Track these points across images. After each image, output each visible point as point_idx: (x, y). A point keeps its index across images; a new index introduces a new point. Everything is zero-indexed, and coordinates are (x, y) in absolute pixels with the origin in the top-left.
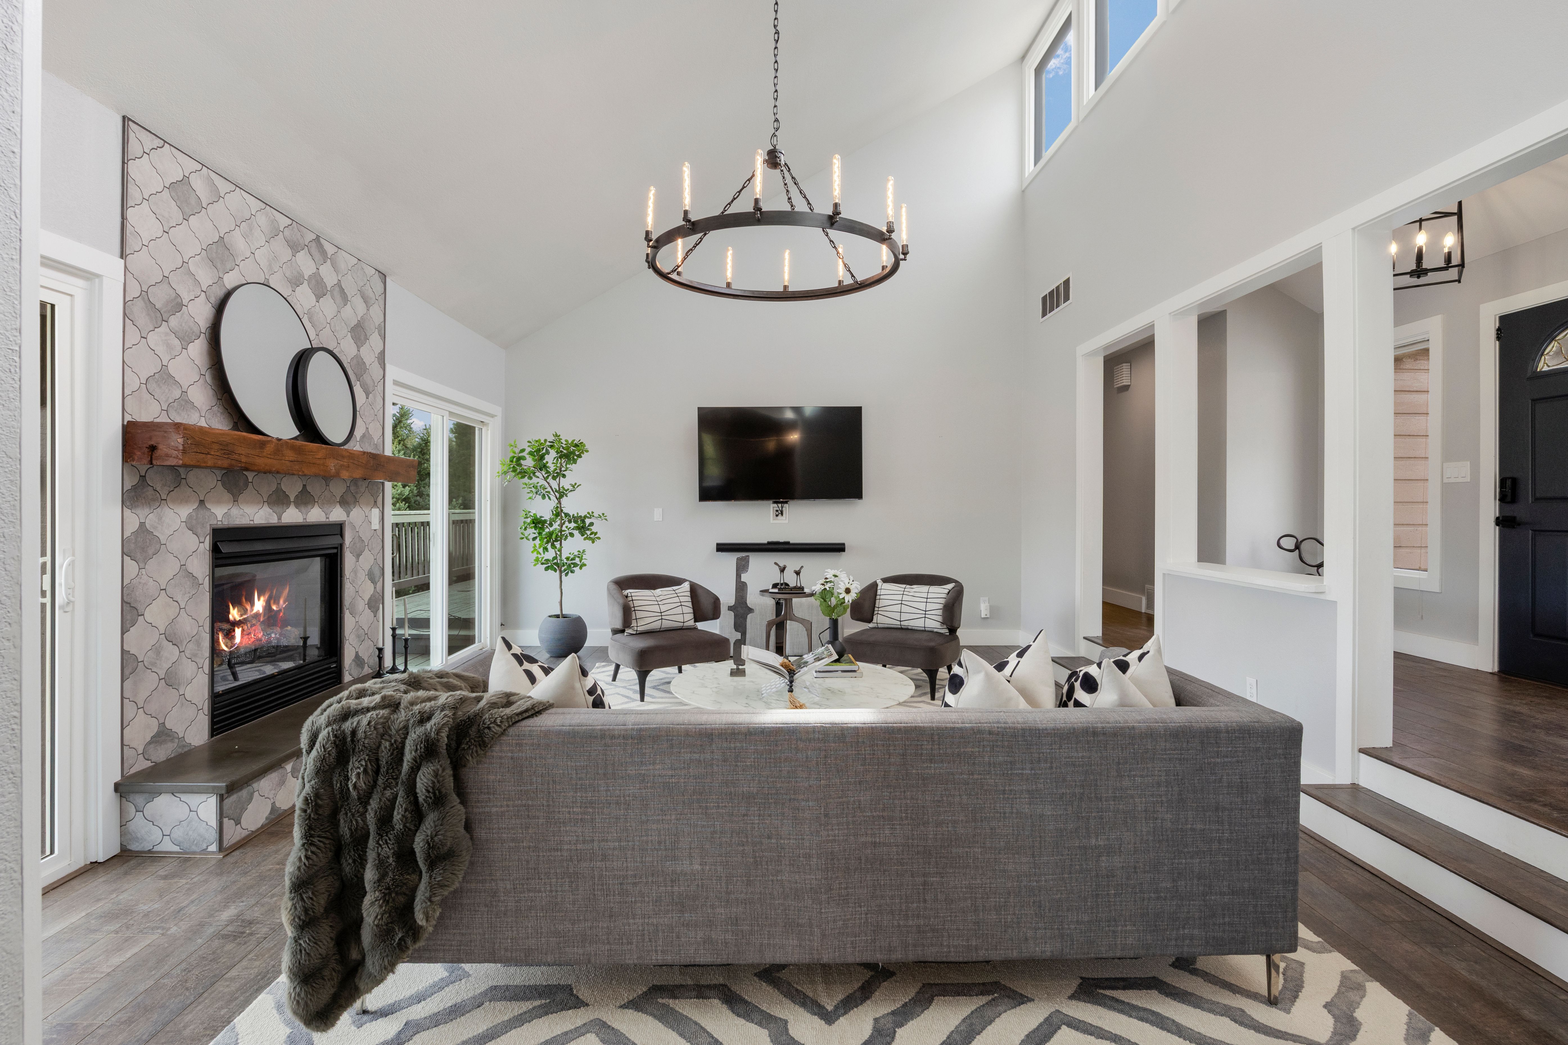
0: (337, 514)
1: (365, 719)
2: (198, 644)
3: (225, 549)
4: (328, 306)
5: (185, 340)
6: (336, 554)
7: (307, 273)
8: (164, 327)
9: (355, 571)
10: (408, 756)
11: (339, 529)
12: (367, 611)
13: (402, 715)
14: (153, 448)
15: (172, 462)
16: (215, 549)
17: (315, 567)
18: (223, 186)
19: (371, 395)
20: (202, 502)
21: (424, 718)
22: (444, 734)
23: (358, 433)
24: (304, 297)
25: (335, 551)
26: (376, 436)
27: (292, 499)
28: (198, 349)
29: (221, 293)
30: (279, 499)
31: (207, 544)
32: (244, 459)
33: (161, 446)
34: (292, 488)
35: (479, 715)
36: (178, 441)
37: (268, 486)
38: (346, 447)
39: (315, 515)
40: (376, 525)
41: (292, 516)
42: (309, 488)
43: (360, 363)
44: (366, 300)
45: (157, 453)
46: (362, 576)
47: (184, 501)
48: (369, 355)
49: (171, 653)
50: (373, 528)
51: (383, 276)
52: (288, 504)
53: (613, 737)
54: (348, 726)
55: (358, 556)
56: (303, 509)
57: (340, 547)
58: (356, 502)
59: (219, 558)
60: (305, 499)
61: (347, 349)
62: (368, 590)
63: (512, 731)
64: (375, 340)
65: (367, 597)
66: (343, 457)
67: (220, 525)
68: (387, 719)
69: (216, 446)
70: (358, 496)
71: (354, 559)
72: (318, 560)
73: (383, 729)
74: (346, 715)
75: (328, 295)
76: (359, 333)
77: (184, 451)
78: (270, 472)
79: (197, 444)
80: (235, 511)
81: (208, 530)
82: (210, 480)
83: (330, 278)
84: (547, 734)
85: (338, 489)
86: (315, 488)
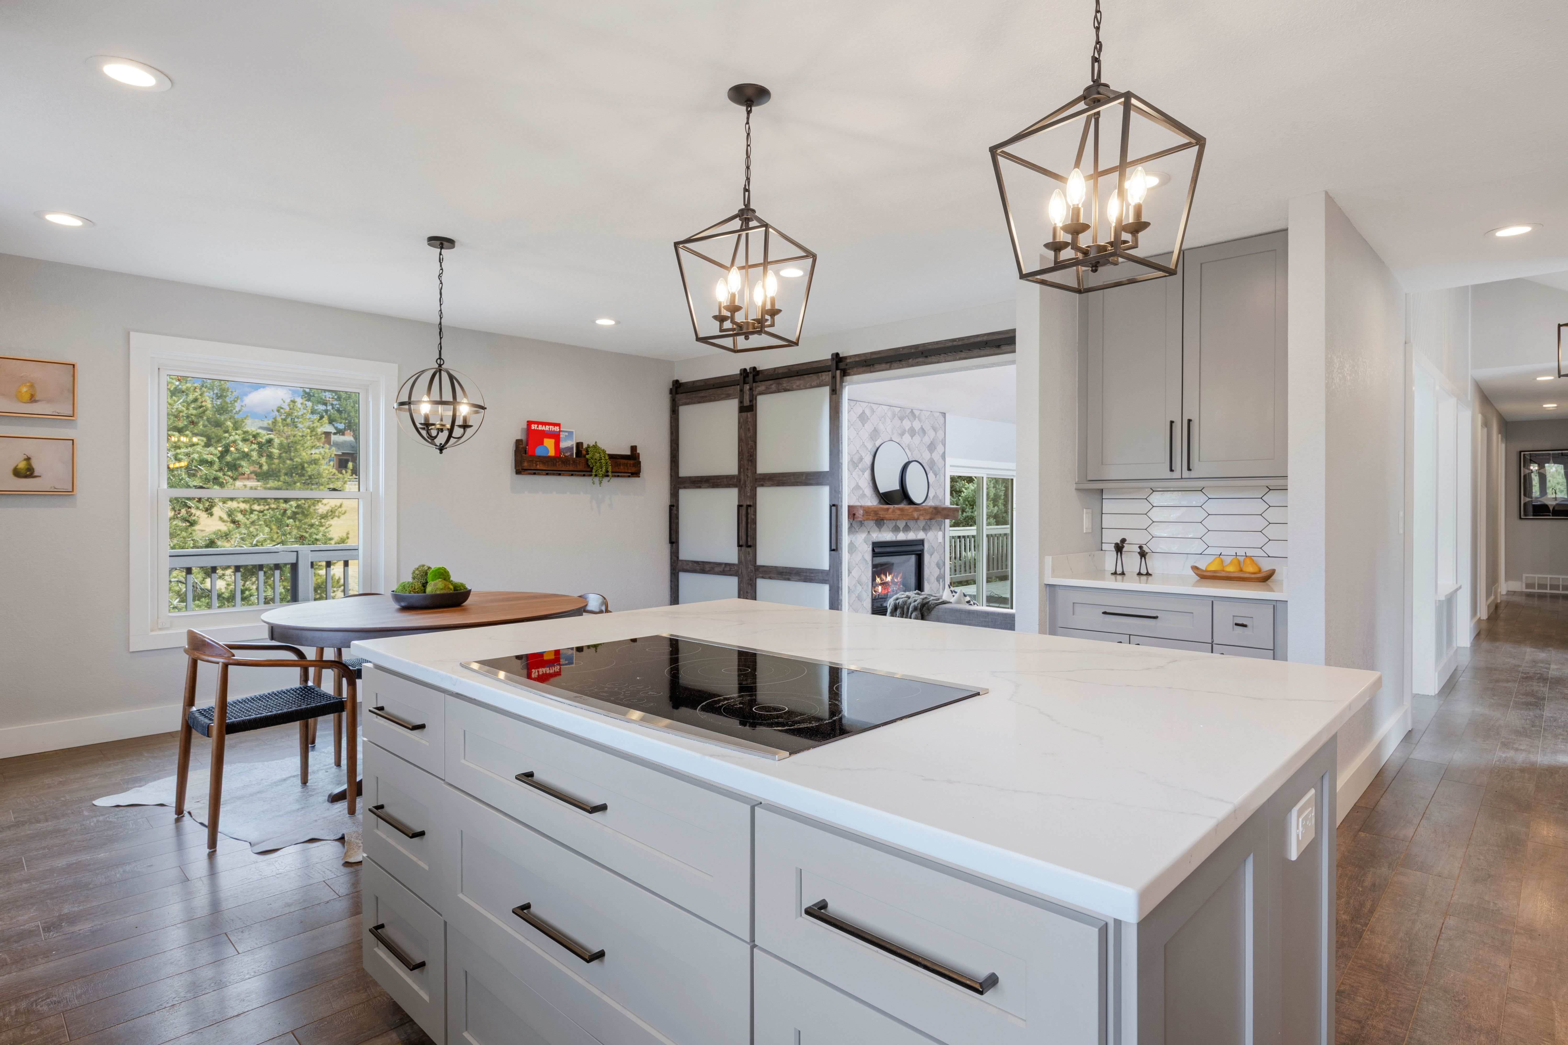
0: (921, 535)
1: (901, 600)
2: (868, 586)
3: (877, 550)
4: (917, 439)
5: (863, 471)
6: (921, 554)
7: (907, 428)
8: (857, 469)
9: (930, 563)
10: (910, 610)
11: (921, 542)
12: (936, 583)
13: (910, 601)
14: (854, 514)
15: (860, 519)
16: (873, 550)
17: (913, 559)
18: (874, 406)
19: (938, 476)
20: (869, 532)
21: (915, 601)
22: (919, 606)
23: (931, 495)
24: (907, 439)
25: (920, 552)
26: (941, 496)
27: (901, 529)
28: (867, 474)
29: (874, 450)
30: (896, 529)
31: (870, 548)
32: (882, 516)
33: (857, 514)
34: (901, 524)
35: (929, 602)
36: (861, 512)
37: (891, 524)
38: (923, 504)
39: (911, 536)
40: (940, 540)
41: (901, 536)
42: (908, 524)
43: (932, 462)
44: (935, 430)
45: (856, 516)
46: (934, 565)
47: (863, 532)
48: (936, 456)
49: (859, 588)
50: (939, 541)
51: (944, 414)
52: (900, 531)
53: (962, 611)
54: (897, 602)
55: (931, 555)
56: (906, 533)
57: (923, 551)
58: (930, 529)
59: (875, 554)
60: (907, 528)
61: (925, 457)
62: (936, 572)
63: (937, 607)
64: (940, 449)
65: (936, 576)
66: (921, 510)
67: (875, 541)
68: (907, 600)
69: (872, 512)
70: (931, 526)
71: (929, 556)
72: (914, 556)
73: (905, 603)
74: (897, 599)
75: (917, 435)
76: (931, 447)
77: (863, 516)
78: (891, 520)
79: (867, 512)
80: (880, 535)
81: (871, 543)
82: (871, 524)
83: (917, 425)
84: (945, 609)
85: (921, 523)
86: (911, 524)
